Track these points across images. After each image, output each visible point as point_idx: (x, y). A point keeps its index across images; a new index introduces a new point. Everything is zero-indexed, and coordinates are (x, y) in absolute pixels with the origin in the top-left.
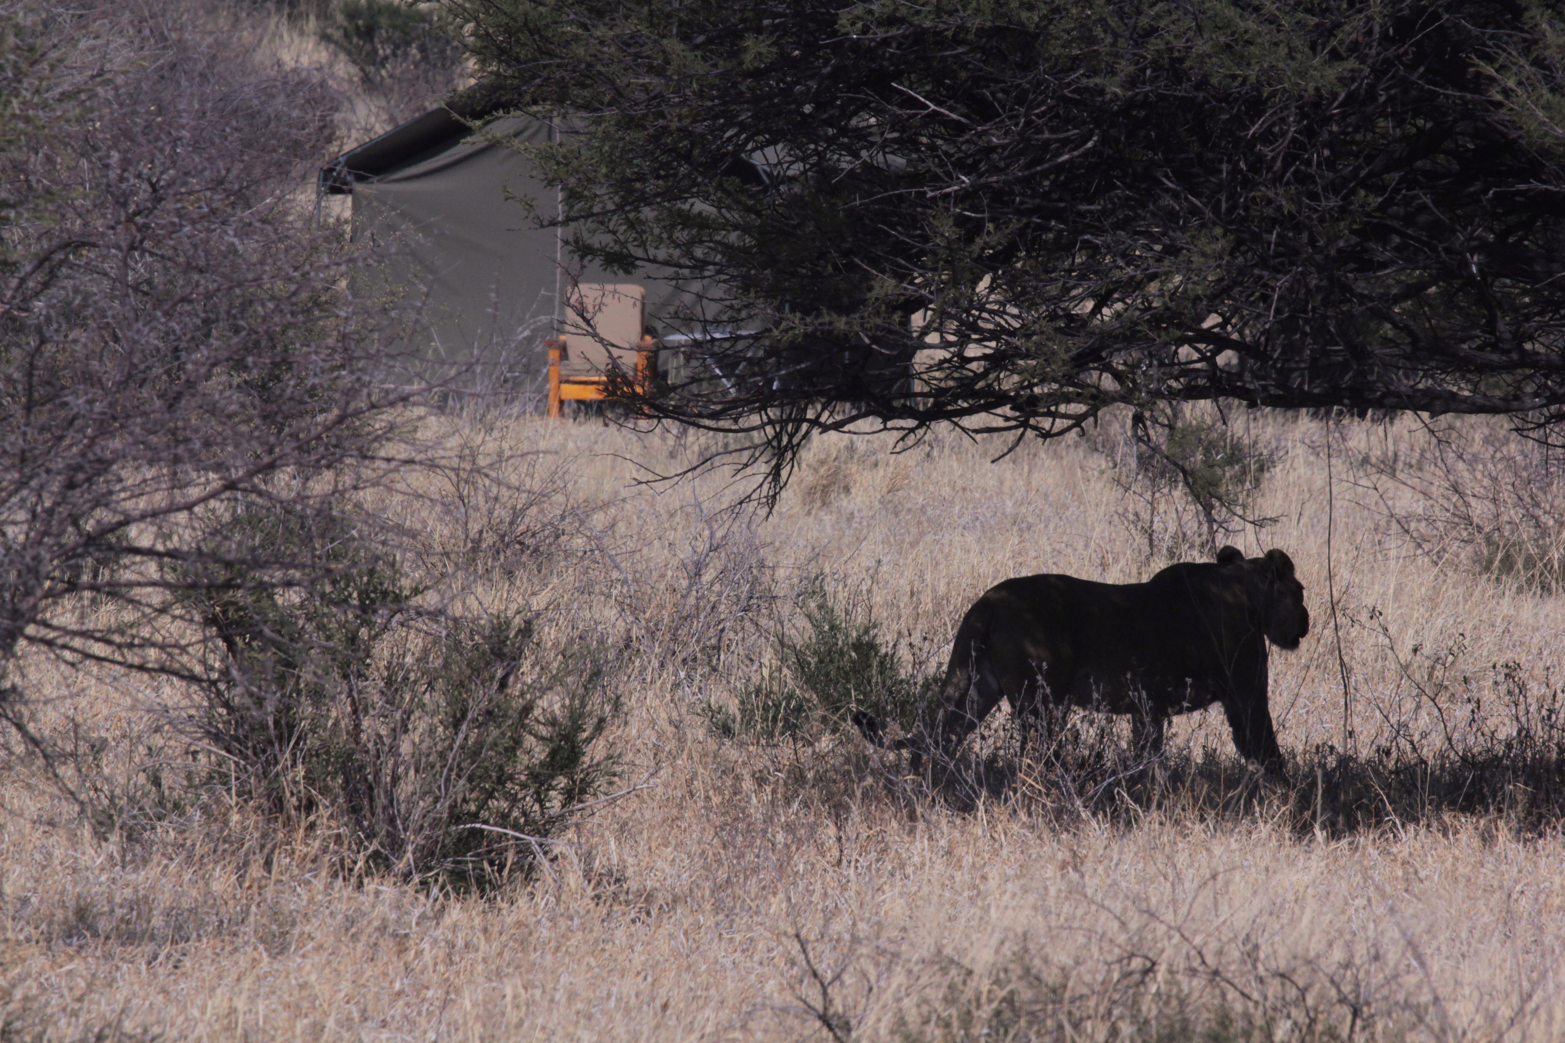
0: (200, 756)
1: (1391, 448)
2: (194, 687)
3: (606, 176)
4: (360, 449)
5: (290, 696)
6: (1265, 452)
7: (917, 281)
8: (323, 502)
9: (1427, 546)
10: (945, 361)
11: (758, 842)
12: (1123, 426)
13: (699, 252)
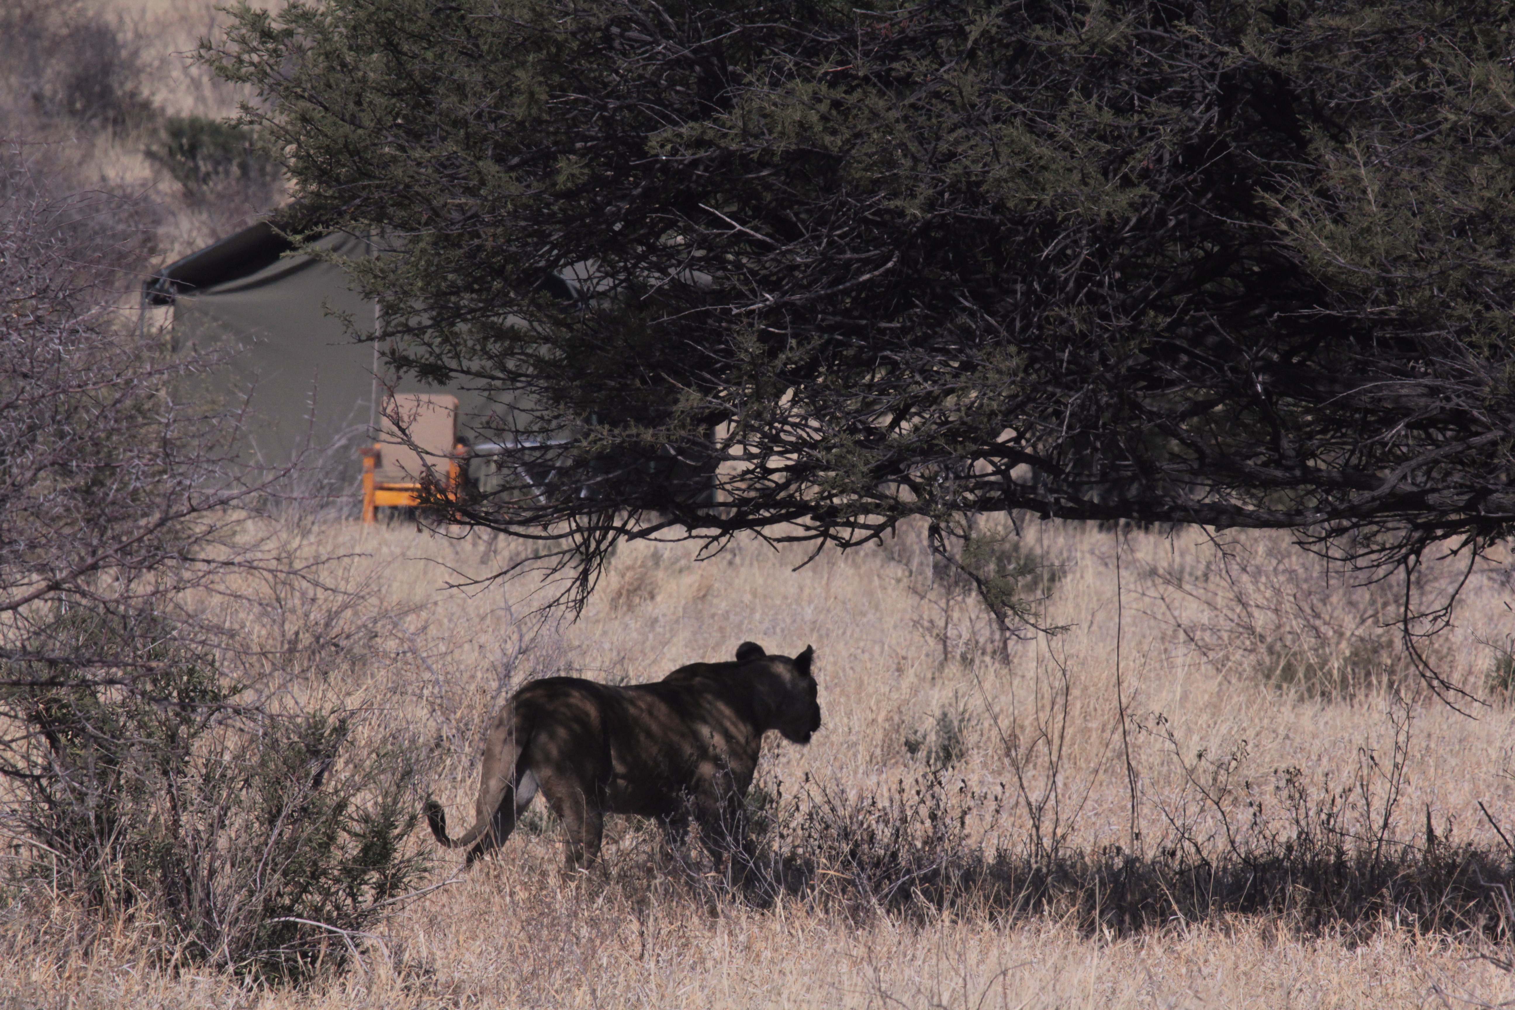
0: (22, 850)
1: (1178, 559)
2: (17, 783)
3: (422, 289)
4: (180, 552)
5: (111, 793)
6: (1057, 563)
7: (722, 394)
8: (145, 603)
9: (1211, 655)
10: (748, 472)
11: (563, 936)
12: (919, 535)
13: (511, 364)
